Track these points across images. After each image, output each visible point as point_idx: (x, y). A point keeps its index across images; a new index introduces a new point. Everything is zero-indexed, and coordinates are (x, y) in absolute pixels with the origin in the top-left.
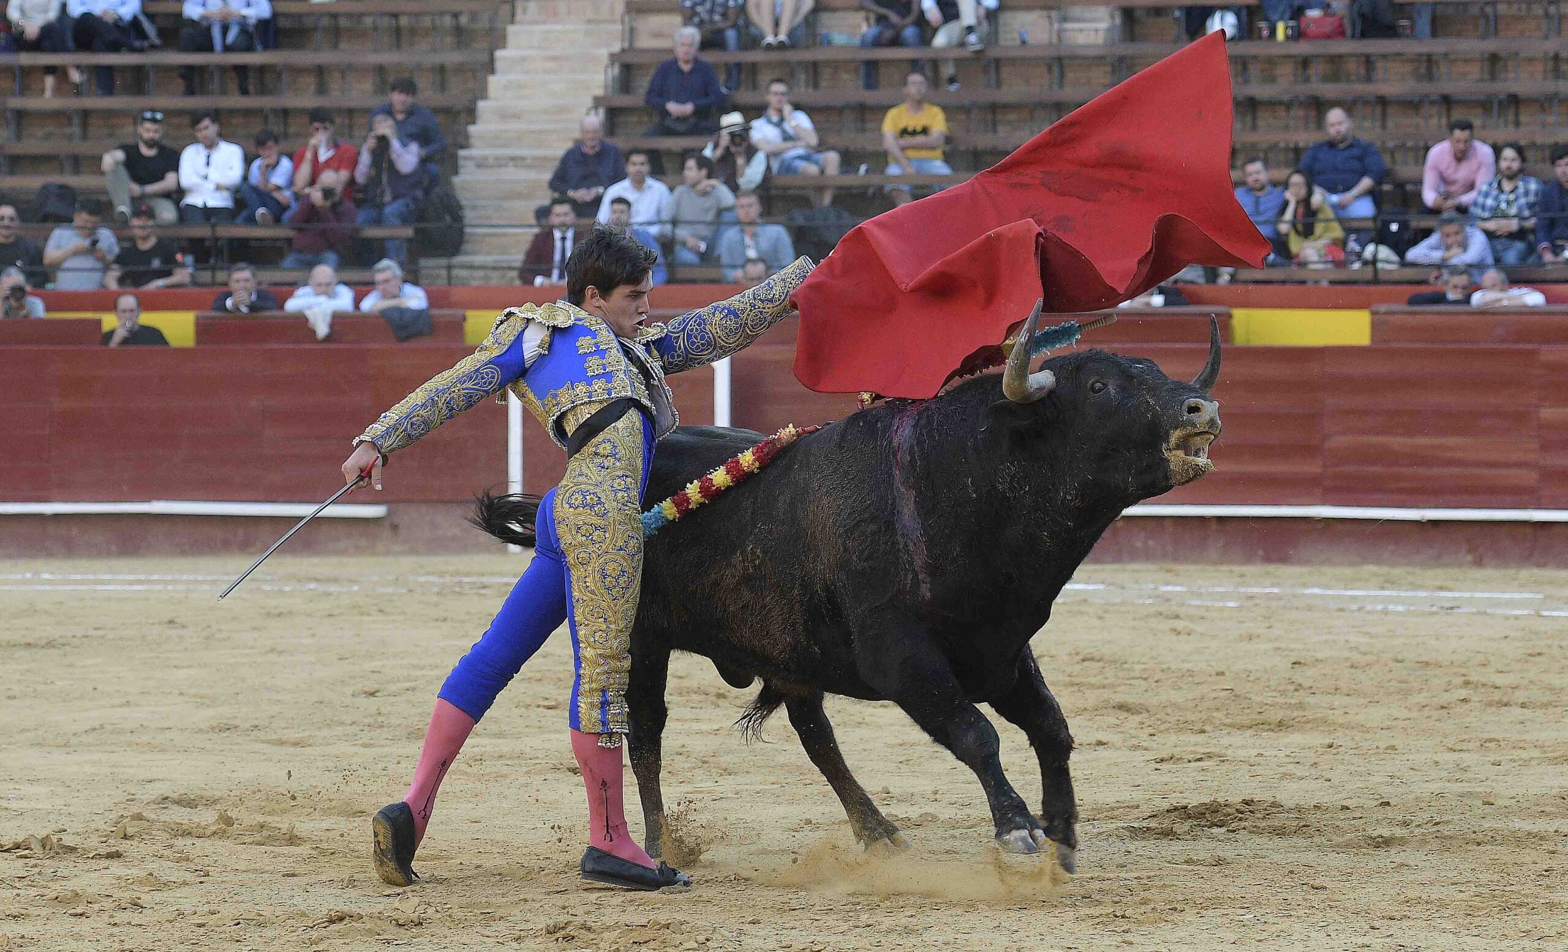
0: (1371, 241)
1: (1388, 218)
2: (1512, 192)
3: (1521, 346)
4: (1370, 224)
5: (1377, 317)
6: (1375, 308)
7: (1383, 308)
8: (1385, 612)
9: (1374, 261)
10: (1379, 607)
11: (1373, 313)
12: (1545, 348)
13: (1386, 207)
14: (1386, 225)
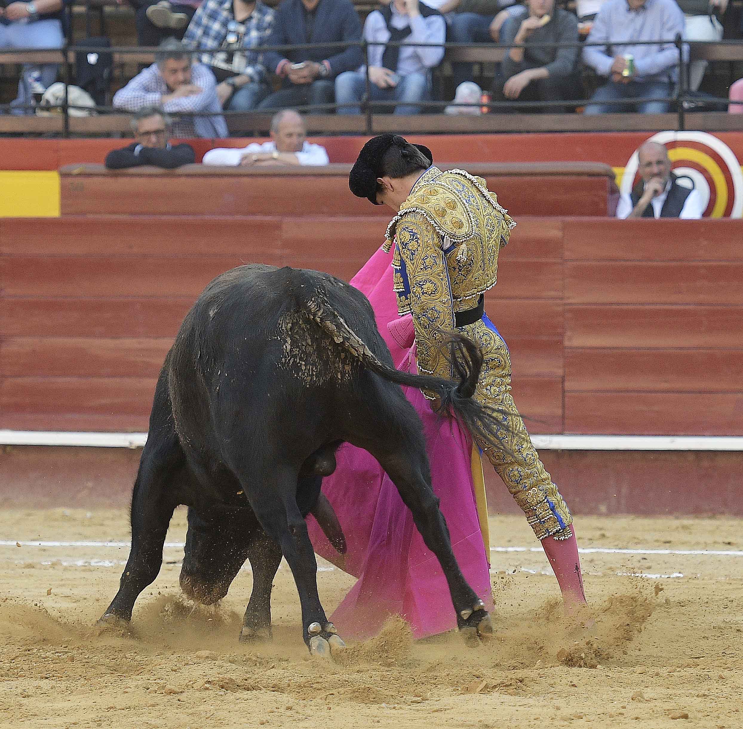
0: (59, 80)
1: (84, 49)
2: (243, 22)
3: (259, 218)
4: (58, 58)
5: (69, 180)
6: (65, 168)
7: (76, 169)
8: (87, 569)
9: (65, 106)
10: (80, 563)
11: (64, 175)
12: (288, 222)
13: (79, 35)
14: (82, 57)
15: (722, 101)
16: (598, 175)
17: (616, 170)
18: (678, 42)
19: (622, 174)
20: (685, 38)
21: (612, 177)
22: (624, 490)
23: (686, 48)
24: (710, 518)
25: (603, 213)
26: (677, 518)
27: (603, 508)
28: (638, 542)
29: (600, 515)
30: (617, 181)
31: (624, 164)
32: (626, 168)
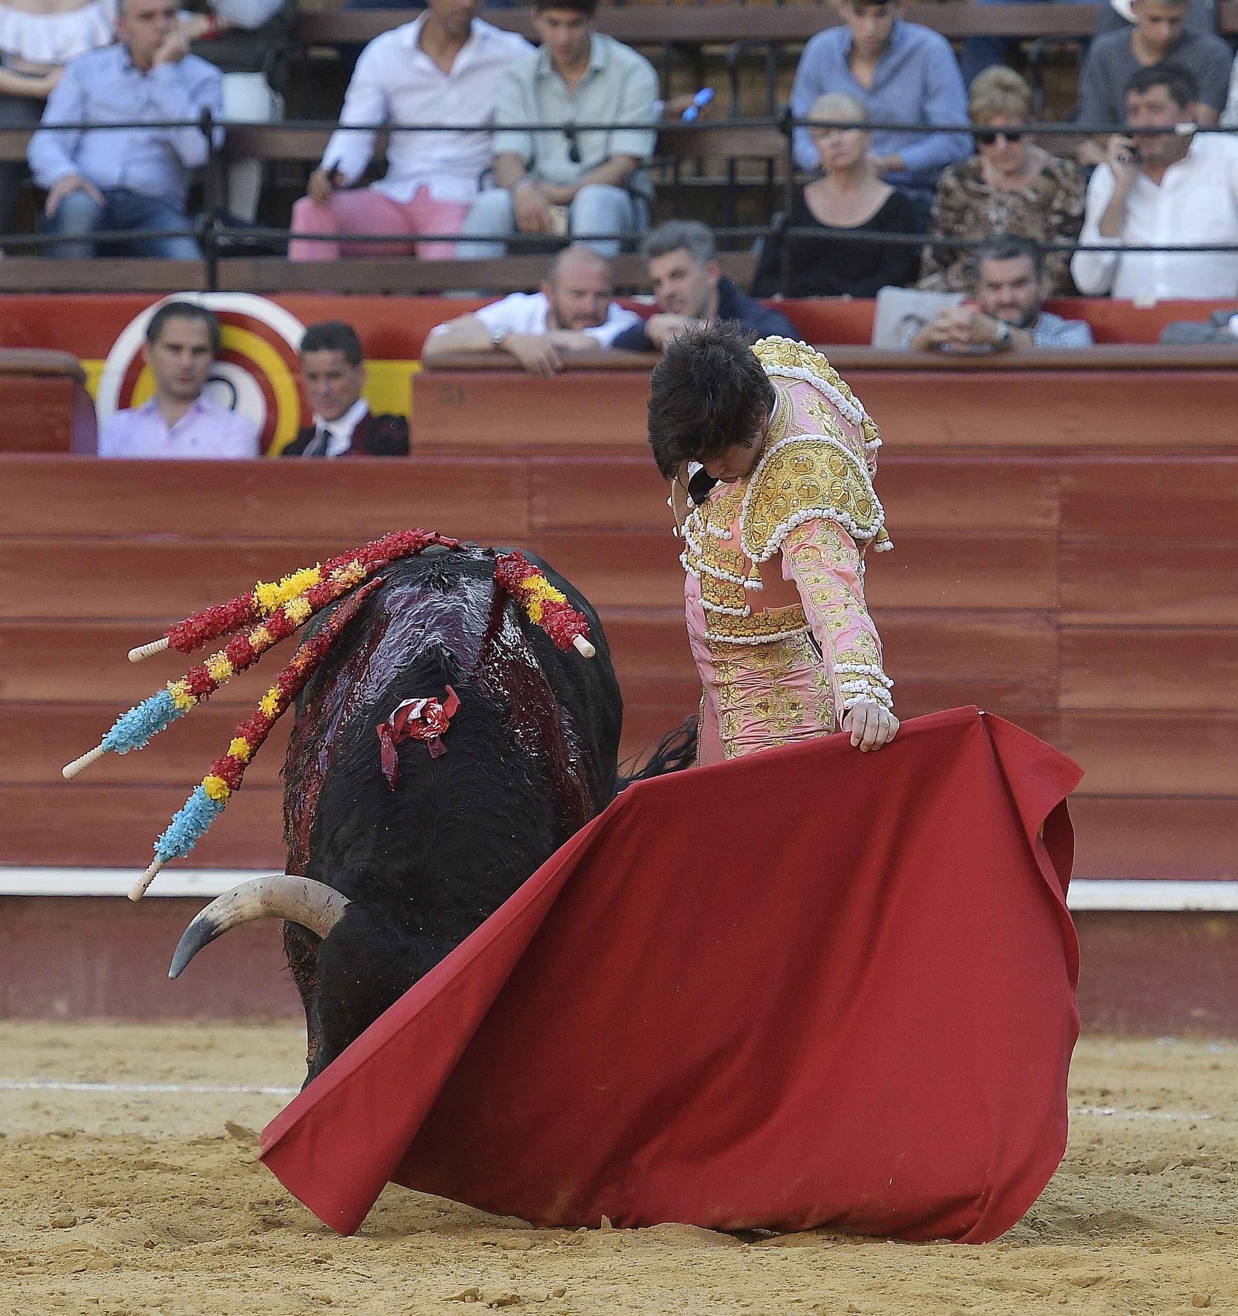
15: (276, 233)
16: (53, 374)
17: (89, 366)
18: (206, 124)
19: (100, 373)
20: (217, 116)
21: (79, 378)
22: (102, 973)
23: (218, 135)
24: (264, 1025)
25: (63, 446)
26: (201, 1025)
27: (61, 1006)
28: (123, 1071)
29: (55, 1019)
30: (90, 385)
31: (103, 354)
32: (107, 360)
